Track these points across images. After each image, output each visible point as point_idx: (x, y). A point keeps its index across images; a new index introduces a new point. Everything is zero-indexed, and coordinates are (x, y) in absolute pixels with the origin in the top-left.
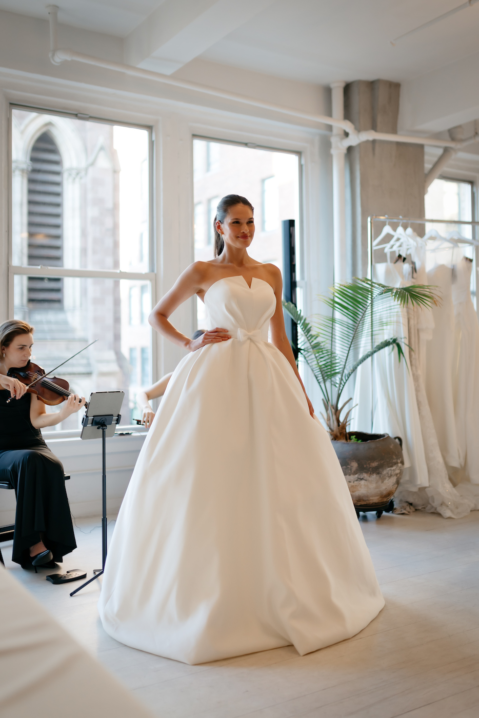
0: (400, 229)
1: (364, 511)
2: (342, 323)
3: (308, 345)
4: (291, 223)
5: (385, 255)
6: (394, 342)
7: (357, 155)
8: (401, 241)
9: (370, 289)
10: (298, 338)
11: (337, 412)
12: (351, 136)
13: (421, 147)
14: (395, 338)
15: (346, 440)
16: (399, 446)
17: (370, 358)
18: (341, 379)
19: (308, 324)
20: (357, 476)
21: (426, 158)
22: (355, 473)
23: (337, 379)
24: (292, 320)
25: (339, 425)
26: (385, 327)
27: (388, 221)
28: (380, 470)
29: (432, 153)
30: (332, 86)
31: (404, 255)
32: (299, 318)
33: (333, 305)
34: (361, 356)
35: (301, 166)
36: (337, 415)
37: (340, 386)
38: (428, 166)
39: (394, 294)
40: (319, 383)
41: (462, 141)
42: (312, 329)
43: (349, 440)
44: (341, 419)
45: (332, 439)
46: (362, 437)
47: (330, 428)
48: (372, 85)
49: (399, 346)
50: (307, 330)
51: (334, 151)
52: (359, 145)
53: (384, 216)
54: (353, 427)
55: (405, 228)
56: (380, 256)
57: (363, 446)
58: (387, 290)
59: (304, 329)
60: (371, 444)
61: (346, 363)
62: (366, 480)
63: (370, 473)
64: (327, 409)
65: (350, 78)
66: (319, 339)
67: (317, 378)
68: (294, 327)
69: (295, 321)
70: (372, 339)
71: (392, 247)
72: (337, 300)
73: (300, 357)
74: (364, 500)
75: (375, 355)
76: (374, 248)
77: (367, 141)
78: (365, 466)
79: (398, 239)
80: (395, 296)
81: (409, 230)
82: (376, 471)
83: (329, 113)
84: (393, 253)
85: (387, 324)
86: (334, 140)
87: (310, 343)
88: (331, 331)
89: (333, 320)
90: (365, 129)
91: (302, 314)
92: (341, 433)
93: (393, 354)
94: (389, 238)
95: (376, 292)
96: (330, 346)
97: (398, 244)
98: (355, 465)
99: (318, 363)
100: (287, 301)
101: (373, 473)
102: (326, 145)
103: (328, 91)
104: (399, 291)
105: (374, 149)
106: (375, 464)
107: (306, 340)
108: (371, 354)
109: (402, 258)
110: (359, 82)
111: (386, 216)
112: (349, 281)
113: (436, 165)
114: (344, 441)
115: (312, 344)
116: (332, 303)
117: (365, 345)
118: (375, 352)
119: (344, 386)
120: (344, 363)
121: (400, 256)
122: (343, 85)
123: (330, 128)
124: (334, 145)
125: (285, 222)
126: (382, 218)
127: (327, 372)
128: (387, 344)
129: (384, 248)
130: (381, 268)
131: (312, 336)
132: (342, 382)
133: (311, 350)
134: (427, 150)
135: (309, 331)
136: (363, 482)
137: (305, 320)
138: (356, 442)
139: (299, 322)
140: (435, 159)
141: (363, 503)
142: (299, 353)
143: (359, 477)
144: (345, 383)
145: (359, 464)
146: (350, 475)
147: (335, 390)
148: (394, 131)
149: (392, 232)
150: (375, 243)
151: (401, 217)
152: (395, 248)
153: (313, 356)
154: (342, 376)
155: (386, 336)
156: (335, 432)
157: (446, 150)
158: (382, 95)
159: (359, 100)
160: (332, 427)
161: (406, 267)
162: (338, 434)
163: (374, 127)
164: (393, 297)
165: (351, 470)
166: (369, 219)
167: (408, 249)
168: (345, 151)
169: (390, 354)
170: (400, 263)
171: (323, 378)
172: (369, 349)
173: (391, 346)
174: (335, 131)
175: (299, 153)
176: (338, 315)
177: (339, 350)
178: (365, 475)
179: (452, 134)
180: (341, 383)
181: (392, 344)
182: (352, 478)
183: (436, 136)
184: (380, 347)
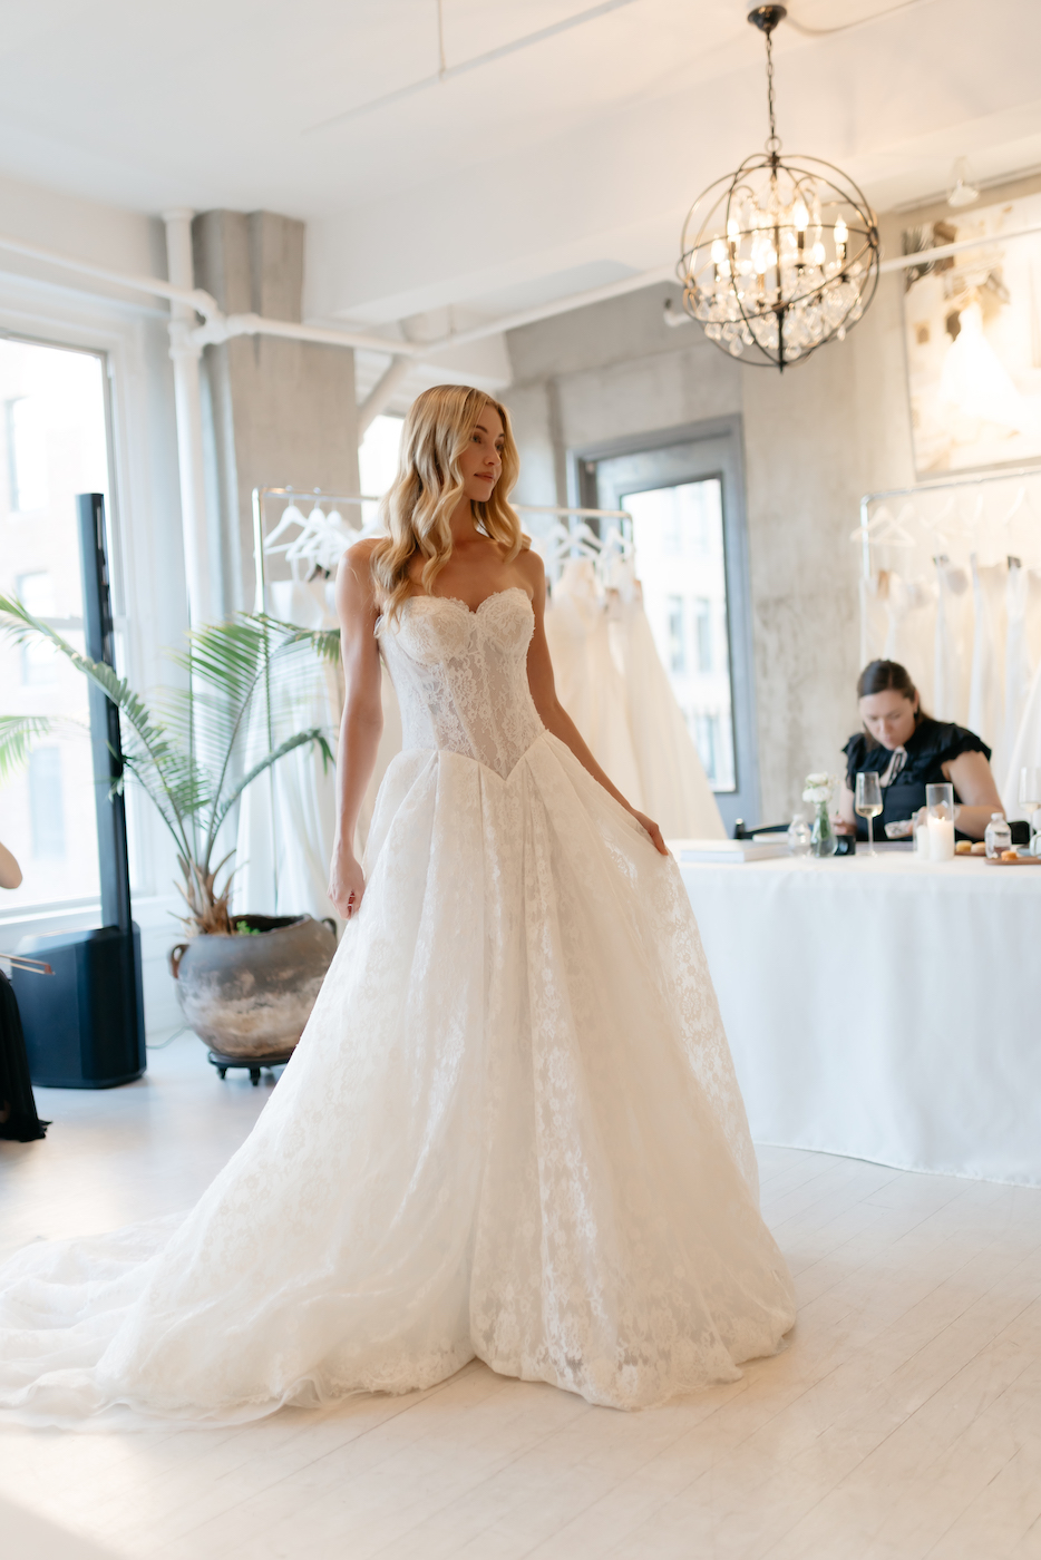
0: (317, 514)
1: (268, 1065)
2: (206, 700)
3: (141, 747)
4: (96, 500)
5: (288, 565)
6: (316, 735)
7: (223, 363)
8: (318, 538)
9: (261, 633)
10: (122, 733)
11: (208, 878)
12: (210, 323)
13: (348, 352)
14: (316, 728)
15: (229, 930)
16: (332, 935)
17: (266, 771)
18: (215, 814)
19: (142, 707)
20: (253, 1000)
21: (360, 373)
22: (250, 994)
23: (204, 814)
24: (107, 699)
25: (212, 904)
26: (294, 708)
27: (292, 499)
28: (299, 984)
29: (370, 365)
30: (167, 217)
31: (325, 565)
32: (124, 695)
33: (190, 664)
34: (248, 768)
35: (108, 382)
36: (209, 885)
37: (212, 827)
38: (363, 390)
39: (316, 642)
40: (169, 823)
41: (425, 343)
42: (150, 715)
43: (233, 931)
44: (218, 892)
45: (201, 933)
46: (260, 923)
47: (196, 912)
48: (248, 221)
49: (323, 743)
50: (140, 719)
51: (175, 353)
52: (228, 343)
53: (284, 487)
54: (238, 907)
55: (326, 511)
56: (278, 569)
57: (263, 941)
58: (298, 634)
59: (132, 716)
60: (276, 935)
61: (222, 780)
62: (271, 1006)
63: (280, 993)
64: (187, 874)
65: (205, 203)
66: (166, 736)
67: (163, 813)
68: (113, 713)
69: (115, 701)
70: (270, 732)
71: (300, 549)
72: (196, 654)
73: (128, 774)
74: (269, 1046)
75: (278, 763)
76: (268, 552)
77: (244, 337)
78: (268, 979)
79: (313, 535)
80: (319, 645)
81: (335, 517)
82: (291, 986)
83: (163, 272)
84: (303, 562)
85: (298, 701)
86: (176, 330)
87: (147, 745)
88: (188, 719)
89: (191, 697)
90: (239, 311)
91: (129, 687)
92: (217, 920)
93: (312, 760)
94: (294, 531)
95: (277, 639)
96: (188, 748)
97: (312, 543)
98: (248, 979)
99: (165, 783)
100: (96, 661)
101: (285, 991)
102: (159, 340)
103: (158, 227)
104: (325, 636)
105: (257, 351)
106: (287, 974)
107: (138, 737)
108: (268, 764)
109: (324, 573)
110: (222, 214)
111: (289, 488)
112: (217, 619)
113: (379, 387)
114: (224, 934)
115: (152, 745)
116: (188, 660)
117: (255, 744)
118: (278, 756)
119: (218, 826)
120: (218, 782)
121: (319, 568)
122: (189, 217)
123: (166, 304)
124: (175, 339)
125: (83, 497)
126: (279, 491)
127: (183, 801)
128: (301, 740)
129: (284, 553)
130: (283, 592)
131: (150, 731)
132: (217, 821)
133: (150, 757)
134: (360, 358)
135: (144, 719)
136: (265, 1011)
137: (136, 697)
138: (247, 933)
139: (122, 703)
140: (376, 377)
141: (267, 1051)
142: (125, 765)
143: (259, 1001)
144: (221, 821)
145: (256, 977)
146: (239, 999)
147: (203, 836)
148: (295, 315)
149: (300, 519)
150: (269, 540)
151: (317, 490)
152: (307, 552)
153: (153, 770)
154: (215, 807)
155: (298, 727)
156: (205, 919)
157: (397, 360)
158: (269, 242)
159: (223, 249)
160: (199, 909)
162: (213, 922)
163: (256, 307)
164: (316, 647)
165: (241, 989)
166: (255, 494)
167: (332, 554)
168: (198, 353)
169: (306, 760)
170: (319, 581)
171: (177, 813)
172: (264, 753)
173: (308, 745)
174: (176, 311)
175: (103, 354)
176: (199, 685)
177: (206, 755)
178: (269, 997)
179: (407, 330)
180: (213, 821)
181: (310, 739)
182: (245, 1003)
183: (377, 332)
184: (288, 748)
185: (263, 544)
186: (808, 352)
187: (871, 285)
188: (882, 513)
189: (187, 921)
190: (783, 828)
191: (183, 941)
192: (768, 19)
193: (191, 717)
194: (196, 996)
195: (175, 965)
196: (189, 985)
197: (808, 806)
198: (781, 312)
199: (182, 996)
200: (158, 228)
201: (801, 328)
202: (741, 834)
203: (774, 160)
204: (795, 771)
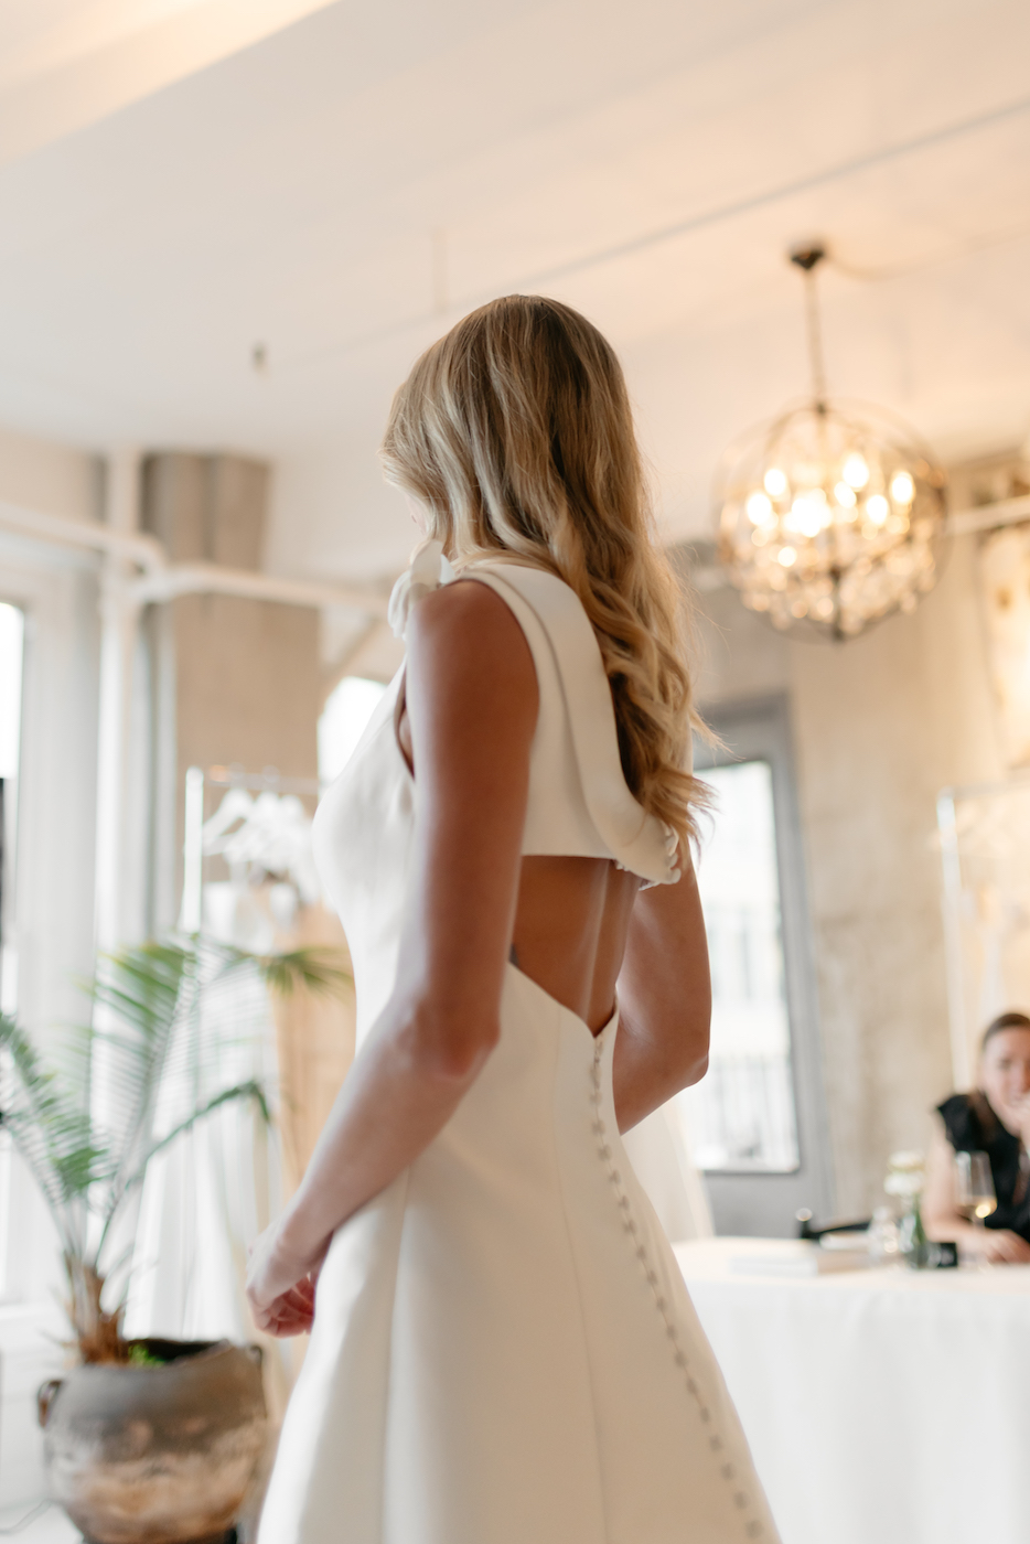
0: (267, 800)
2: (114, 1039)
6: (252, 1090)
9: (190, 955)
11: (97, 1283)
12: (151, 575)
13: (313, 613)
14: (252, 1079)
15: (120, 1360)
20: (146, 1463)
21: (326, 636)
22: (142, 1454)
23: (98, 1193)
25: (100, 1320)
26: (226, 1053)
27: (237, 781)
29: (339, 626)
30: (110, 456)
31: (278, 870)
33: (93, 993)
36: (97, 1293)
43: (125, 1361)
44: (108, 1303)
45: (83, 1362)
46: (164, 1350)
48: (207, 465)
49: (259, 1096)
51: (108, 609)
52: (173, 600)
54: (135, 1327)
55: (280, 795)
56: (216, 869)
57: (167, 1377)
58: (237, 957)
60: (186, 1369)
62: (170, 1474)
63: (181, 1452)
72: (105, 979)
75: (200, 1123)
77: (193, 593)
78: (170, 1433)
79: (263, 832)
81: (290, 802)
82: (199, 1443)
83: (100, 514)
84: (251, 865)
85: (232, 1044)
86: (111, 582)
89: (90, 1033)
92: (105, 1345)
94: (239, 824)
95: (210, 962)
97: (263, 842)
98: (141, 1432)
101: (190, 1450)
102: (90, 592)
103: (96, 464)
105: (208, 615)
106: (195, 1425)
108: (188, 1126)
109: (275, 878)
110: (179, 457)
112: (135, 936)
114: (112, 1365)
117: (173, 1097)
118: (201, 1114)
121: (269, 873)
122: (136, 455)
123: (100, 553)
124: (108, 593)
128: (232, 1094)
130: (222, 899)
134: (327, 618)
136: (163, 1481)
138: (145, 1365)
143: (153, 1467)
145: (154, 1429)
146: (128, 1461)
149: (247, 810)
151: (270, 769)
152: (254, 852)
155: (231, 1077)
156: (91, 1342)
159: (175, 494)
161: (281, 897)
162: (99, 1346)
163: (207, 552)
165: (130, 1446)
168: (136, 611)
170: (269, 888)
173: (242, 1099)
174: (113, 561)
175: (23, 604)
176: (107, 1019)
177: (106, 1112)
178: (169, 1460)
181: (242, 1094)
182: (133, 1469)
183: (351, 587)
184: (215, 1103)
185: (198, 838)
186: (870, 623)
187: (940, 545)
188: (969, 812)
189: (65, 1345)
190: (861, 1227)
191: (55, 1374)
192: (808, 259)
193: (89, 1063)
194: (69, 1456)
195: (44, 1408)
196: (60, 1435)
197: (894, 1200)
198: (836, 574)
199: (49, 1455)
200: (99, 469)
201: (860, 597)
202: (809, 1234)
203: (821, 410)
204: (875, 1146)
